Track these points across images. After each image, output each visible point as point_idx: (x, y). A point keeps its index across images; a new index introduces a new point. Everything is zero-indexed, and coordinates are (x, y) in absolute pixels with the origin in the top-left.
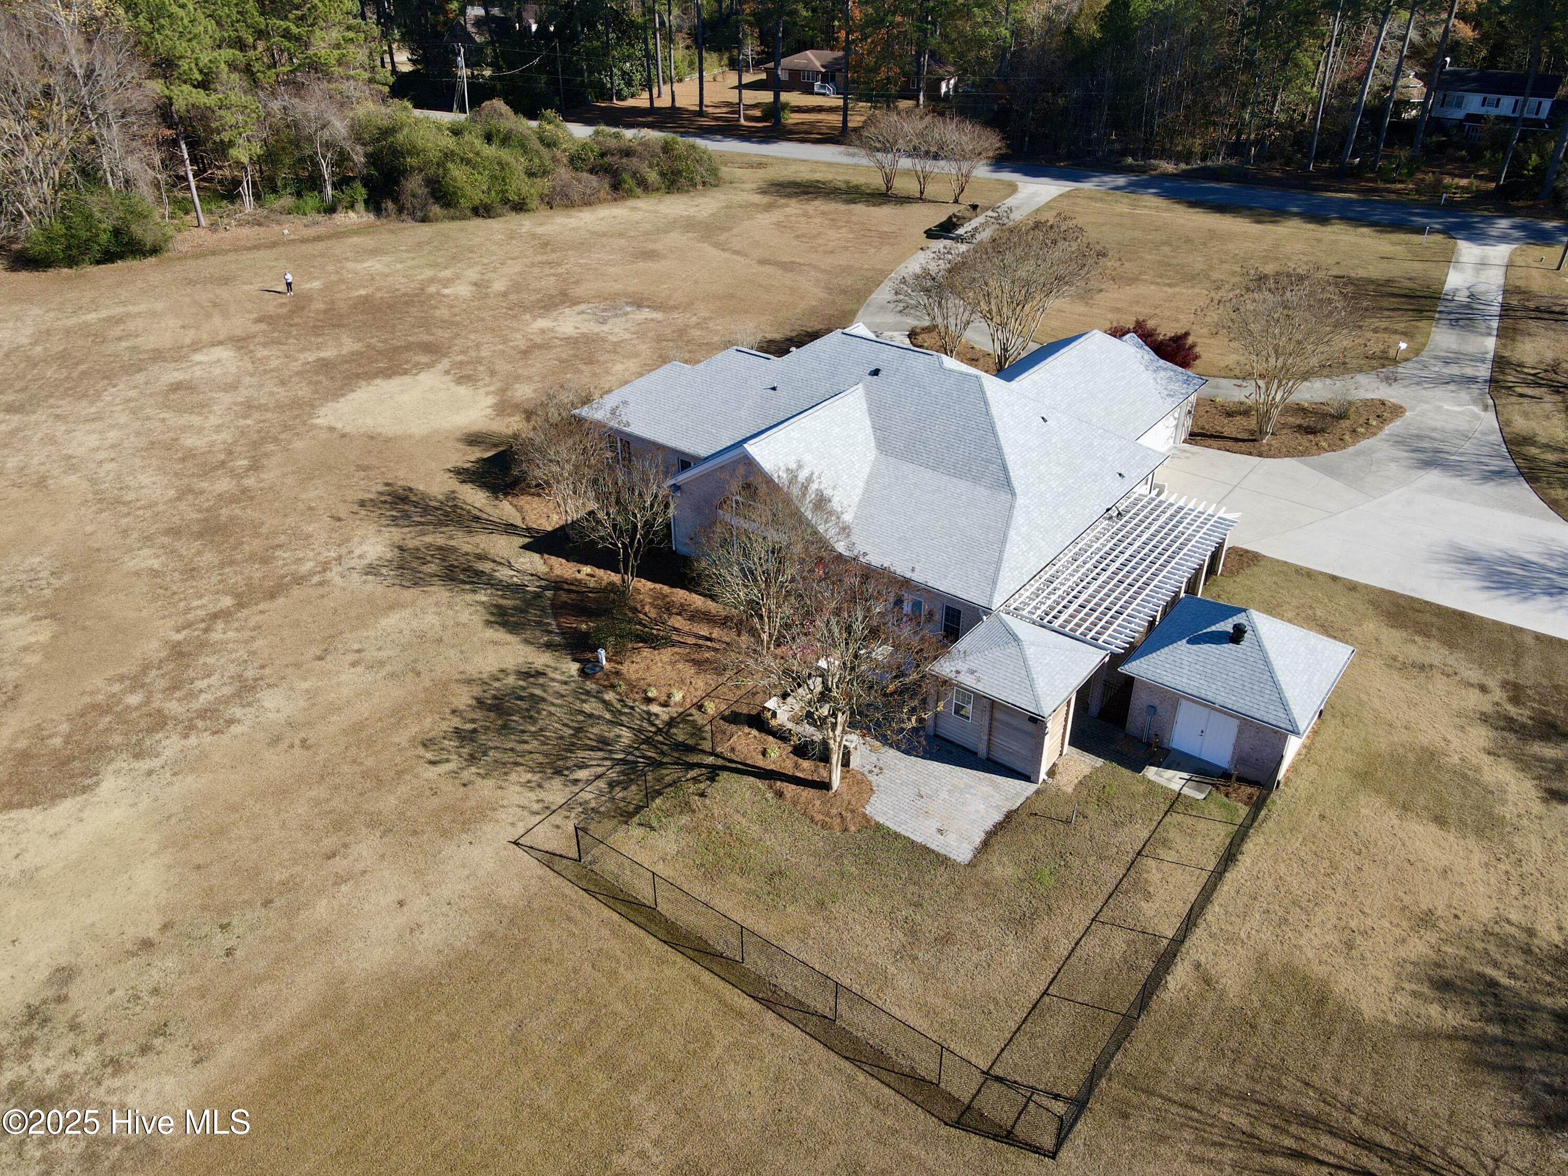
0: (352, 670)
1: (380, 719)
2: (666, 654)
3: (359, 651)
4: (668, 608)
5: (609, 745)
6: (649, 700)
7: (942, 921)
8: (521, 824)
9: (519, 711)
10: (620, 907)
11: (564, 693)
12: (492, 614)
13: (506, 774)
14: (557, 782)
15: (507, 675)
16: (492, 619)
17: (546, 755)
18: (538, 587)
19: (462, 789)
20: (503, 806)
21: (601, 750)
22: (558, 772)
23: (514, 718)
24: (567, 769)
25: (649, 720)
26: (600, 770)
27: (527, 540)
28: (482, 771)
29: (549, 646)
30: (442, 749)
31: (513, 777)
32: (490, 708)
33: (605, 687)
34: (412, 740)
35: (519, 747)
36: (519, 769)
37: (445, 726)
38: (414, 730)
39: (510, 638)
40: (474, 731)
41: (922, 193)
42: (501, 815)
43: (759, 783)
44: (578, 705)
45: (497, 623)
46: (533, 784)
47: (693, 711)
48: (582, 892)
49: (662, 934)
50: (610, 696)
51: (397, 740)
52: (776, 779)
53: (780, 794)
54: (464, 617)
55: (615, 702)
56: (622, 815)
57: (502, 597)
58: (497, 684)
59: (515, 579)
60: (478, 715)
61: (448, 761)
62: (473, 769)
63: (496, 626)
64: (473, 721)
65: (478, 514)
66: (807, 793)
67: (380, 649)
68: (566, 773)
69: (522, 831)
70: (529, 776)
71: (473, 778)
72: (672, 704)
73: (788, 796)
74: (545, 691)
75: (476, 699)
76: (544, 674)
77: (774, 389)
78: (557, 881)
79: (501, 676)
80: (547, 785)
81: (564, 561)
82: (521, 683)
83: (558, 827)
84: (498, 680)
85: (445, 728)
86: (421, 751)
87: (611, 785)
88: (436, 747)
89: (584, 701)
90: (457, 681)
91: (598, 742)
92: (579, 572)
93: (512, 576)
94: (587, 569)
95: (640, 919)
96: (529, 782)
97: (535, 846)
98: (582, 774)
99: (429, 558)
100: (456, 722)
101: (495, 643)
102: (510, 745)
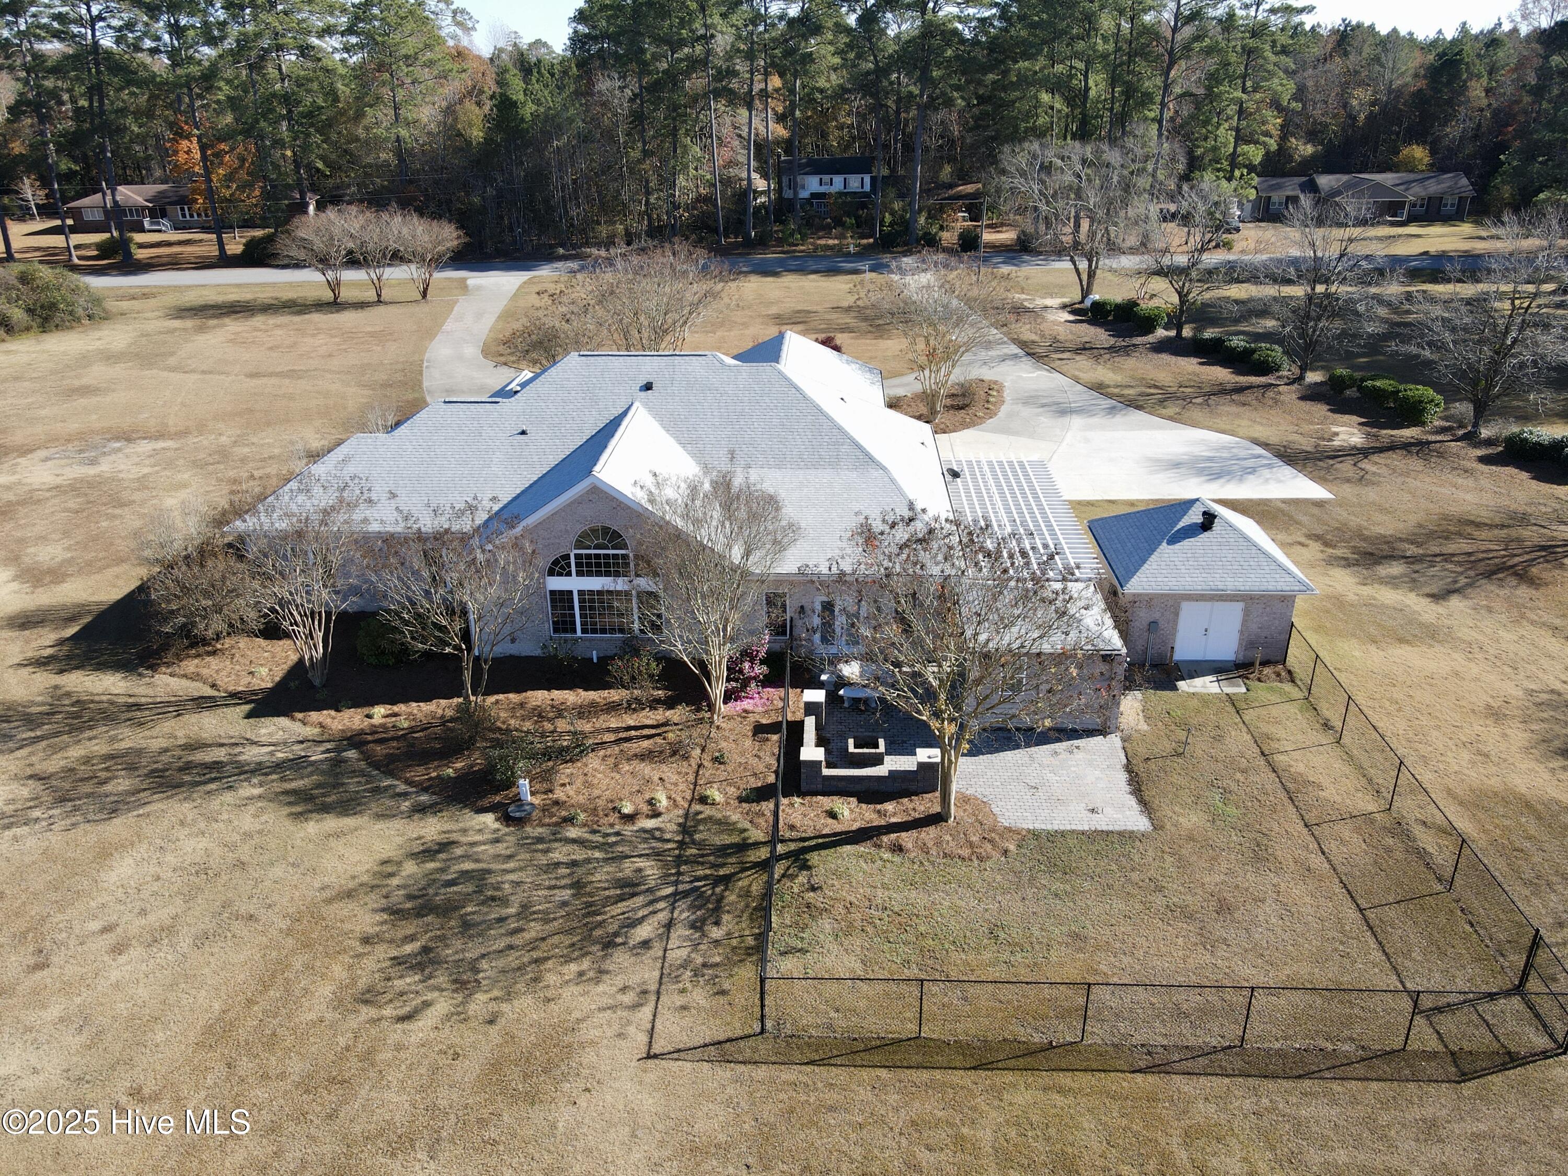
0: (122, 959)
1: (250, 1002)
2: (593, 762)
3: (106, 930)
4: (539, 714)
5: (638, 885)
6: (630, 818)
7: (1199, 891)
8: (632, 1030)
9: (467, 898)
10: (877, 1058)
11: (508, 852)
12: (290, 804)
13: (536, 980)
14: (620, 957)
15: (399, 863)
16: (299, 809)
17: (569, 932)
18: (324, 752)
19: (493, 1030)
20: (579, 1021)
21: (633, 895)
22: (609, 944)
23: (469, 909)
24: (616, 934)
25: (654, 838)
26: (663, 916)
27: (248, 707)
28: (496, 993)
29: (421, 810)
30: (402, 994)
31: (551, 978)
32: (419, 913)
33: (557, 824)
34: (337, 1003)
35: (517, 940)
36: (550, 964)
37: (369, 963)
38: (326, 990)
39: (349, 822)
40: (426, 950)
41: (379, 296)
42: (589, 1032)
43: (861, 848)
44: (543, 860)
45: (311, 811)
46: (591, 974)
47: (697, 807)
48: (809, 1069)
49: (958, 1061)
50: (573, 832)
51: (312, 1016)
52: (878, 835)
53: (898, 849)
54: (247, 821)
55: (587, 836)
56: (750, 955)
57: (283, 779)
58: (395, 881)
59: (280, 755)
60: (410, 928)
61: (427, 1004)
62: (481, 997)
63: (315, 815)
64: (411, 938)
65: (131, 700)
66: (929, 834)
67: (143, 912)
68: (619, 940)
69: (643, 1038)
70: (574, 967)
71: (493, 1007)
72: (662, 810)
73: (910, 845)
74: (477, 861)
75: (383, 910)
76: (453, 843)
77: (523, 433)
78: (761, 1072)
79: (390, 869)
80: (608, 965)
81: (333, 713)
82: (431, 865)
83: (684, 1008)
84: (391, 875)
85: (376, 967)
86: (367, 1012)
87: (697, 926)
88: (388, 996)
89: (547, 851)
90: (329, 901)
91: (621, 887)
92: (369, 716)
93: (271, 753)
94: (379, 711)
95: (916, 1059)
96: (581, 974)
97: (681, 1046)
98: (643, 932)
99: (103, 775)
100: (383, 952)
101: (337, 835)
102: (501, 944)
